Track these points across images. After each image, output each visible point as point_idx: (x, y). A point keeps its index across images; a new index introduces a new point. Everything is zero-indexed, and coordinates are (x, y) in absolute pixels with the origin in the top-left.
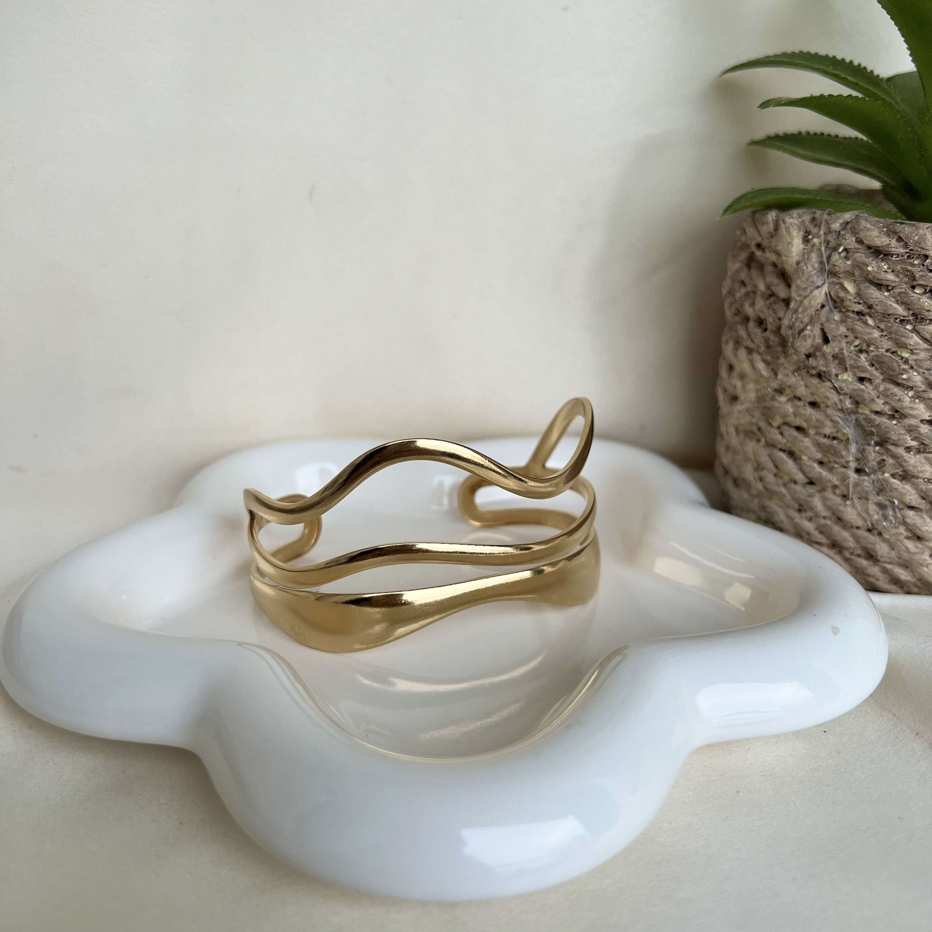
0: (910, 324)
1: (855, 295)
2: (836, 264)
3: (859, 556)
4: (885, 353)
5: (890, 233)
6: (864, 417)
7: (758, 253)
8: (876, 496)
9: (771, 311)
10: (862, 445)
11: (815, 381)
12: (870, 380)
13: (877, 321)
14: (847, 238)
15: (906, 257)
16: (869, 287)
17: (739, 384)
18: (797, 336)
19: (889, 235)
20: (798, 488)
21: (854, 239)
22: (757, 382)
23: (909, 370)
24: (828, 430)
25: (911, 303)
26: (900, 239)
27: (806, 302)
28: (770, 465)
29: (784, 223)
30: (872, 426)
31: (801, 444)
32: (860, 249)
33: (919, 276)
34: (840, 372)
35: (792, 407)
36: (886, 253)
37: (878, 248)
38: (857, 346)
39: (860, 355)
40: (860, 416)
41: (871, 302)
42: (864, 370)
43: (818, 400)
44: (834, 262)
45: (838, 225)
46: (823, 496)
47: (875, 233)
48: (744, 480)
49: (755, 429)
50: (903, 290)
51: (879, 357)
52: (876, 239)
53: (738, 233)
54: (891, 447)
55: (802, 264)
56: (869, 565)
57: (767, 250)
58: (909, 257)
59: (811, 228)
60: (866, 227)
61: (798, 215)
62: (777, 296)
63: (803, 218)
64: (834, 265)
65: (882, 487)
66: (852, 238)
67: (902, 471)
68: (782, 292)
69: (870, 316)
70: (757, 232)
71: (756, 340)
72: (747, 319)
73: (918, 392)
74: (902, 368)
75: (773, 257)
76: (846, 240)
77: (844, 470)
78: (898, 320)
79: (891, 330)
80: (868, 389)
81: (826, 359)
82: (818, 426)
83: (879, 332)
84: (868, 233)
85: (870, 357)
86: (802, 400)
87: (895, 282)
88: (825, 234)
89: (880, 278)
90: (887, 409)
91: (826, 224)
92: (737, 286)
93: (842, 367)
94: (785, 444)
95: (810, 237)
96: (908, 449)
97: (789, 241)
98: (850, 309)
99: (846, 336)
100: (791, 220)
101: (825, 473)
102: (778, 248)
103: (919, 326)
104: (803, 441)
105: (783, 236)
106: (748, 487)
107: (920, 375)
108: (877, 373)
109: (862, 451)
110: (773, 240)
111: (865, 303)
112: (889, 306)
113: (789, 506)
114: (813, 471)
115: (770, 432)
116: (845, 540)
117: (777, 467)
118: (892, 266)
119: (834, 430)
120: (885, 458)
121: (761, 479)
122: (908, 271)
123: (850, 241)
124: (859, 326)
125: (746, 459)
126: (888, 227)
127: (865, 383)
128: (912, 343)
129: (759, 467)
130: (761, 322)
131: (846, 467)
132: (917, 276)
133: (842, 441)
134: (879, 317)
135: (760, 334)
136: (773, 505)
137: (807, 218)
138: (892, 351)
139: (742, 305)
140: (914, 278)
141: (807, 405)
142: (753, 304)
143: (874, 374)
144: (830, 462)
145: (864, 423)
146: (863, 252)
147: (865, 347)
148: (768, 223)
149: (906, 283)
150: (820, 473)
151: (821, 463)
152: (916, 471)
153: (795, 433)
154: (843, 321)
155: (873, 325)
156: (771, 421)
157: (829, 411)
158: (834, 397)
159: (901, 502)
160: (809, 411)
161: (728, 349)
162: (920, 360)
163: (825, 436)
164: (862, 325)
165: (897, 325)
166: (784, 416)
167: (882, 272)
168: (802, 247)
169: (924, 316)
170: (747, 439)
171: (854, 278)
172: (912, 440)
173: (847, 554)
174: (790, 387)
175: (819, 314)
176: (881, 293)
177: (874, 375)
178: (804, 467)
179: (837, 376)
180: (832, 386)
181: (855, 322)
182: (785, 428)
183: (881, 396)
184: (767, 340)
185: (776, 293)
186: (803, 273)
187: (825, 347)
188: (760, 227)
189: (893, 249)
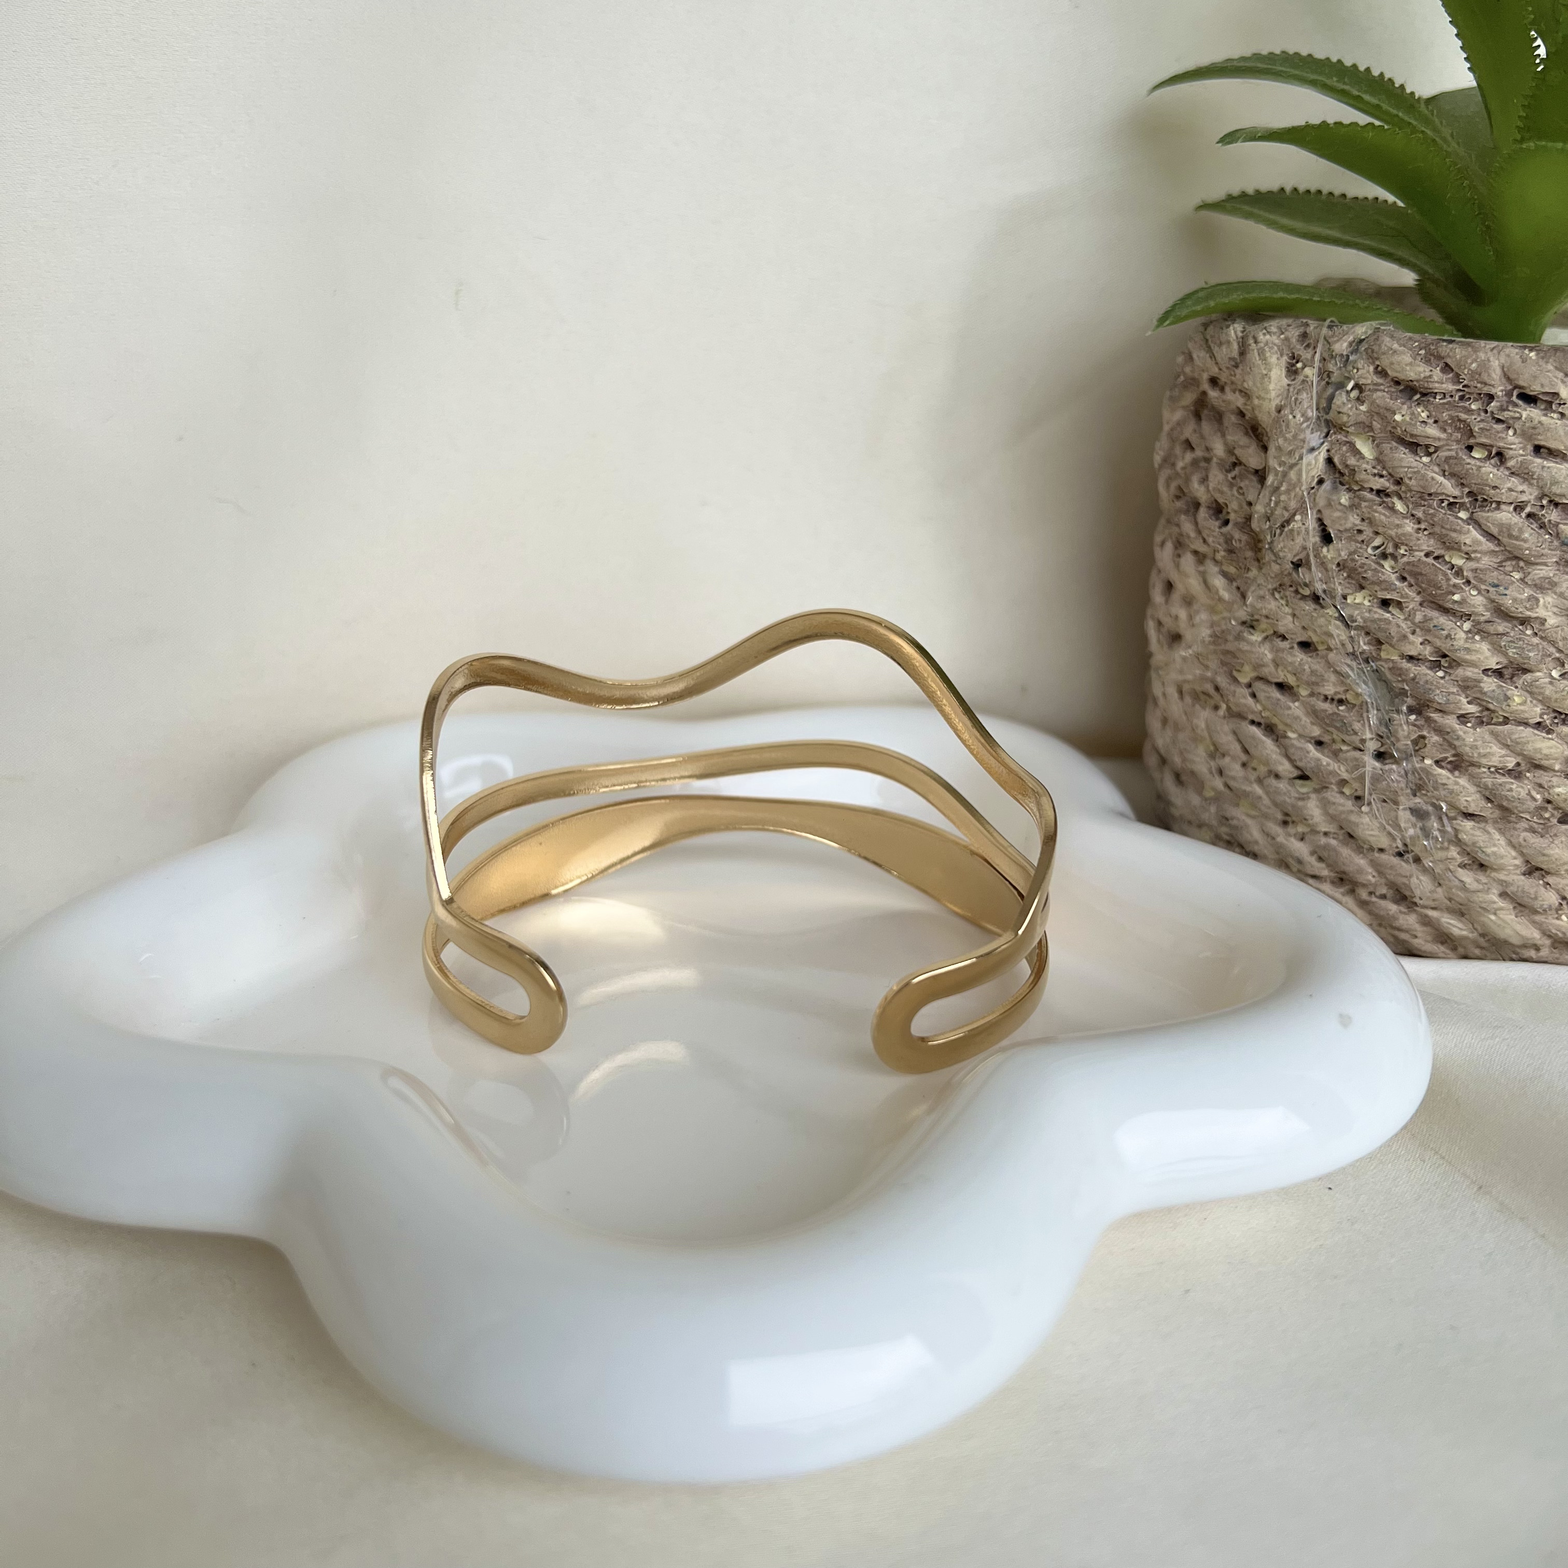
0: (1464, 510)
1: (1374, 463)
2: (1341, 410)
3: (1383, 897)
4: (1424, 559)
5: (1432, 357)
6: (1391, 665)
7: (1213, 394)
8: (1412, 797)
9: (1235, 489)
10: (1387, 714)
11: (1309, 606)
12: (1399, 605)
13: (1411, 506)
14: (1360, 366)
15: (1457, 398)
16: (1396, 448)
17: (1183, 614)
18: (1278, 531)
19: (1430, 360)
20: (1282, 785)
21: (1372, 368)
22: (1212, 610)
23: (1463, 586)
24: (1330, 689)
25: (1466, 475)
26: (1447, 368)
27: (1293, 475)
28: (1236, 748)
29: (1256, 342)
30: (1403, 681)
31: (1287, 712)
32: (1382, 384)
33: (1479, 429)
34: (1350, 591)
35: (1271, 650)
36: (1424, 391)
37: (1411, 383)
38: (1378, 547)
39: (1382, 562)
40: (1383, 663)
41: (1401, 472)
42: (1390, 587)
43: (1315, 639)
44: (1339, 407)
45: (1345, 345)
46: (1324, 798)
47: (1407, 358)
48: (1193, 773)
49: (1209, 688)
50: (1453, 453)
51: (1414, 565)
52: (1408, 368)
53: (1180, 359)
54: (1435, 716)
55: (1286, 411)
56: (1401, 912)
57: (1227, 389)
58: (1462, 398)
59: (1300, 350)
60: (1392, 349)
61: (1279, 328)
62: (1245, 466)
63: (1287, 333)
64: (1339, 413)
65: (1421, 782)
66: (1369, 366)
67: (1454, 756)
68: (1252, 457)
69: (1400, 498)
70: (1211, 357)
71: (1210, 540)
72: (1197, 505)
73: (1479, 623)
74: (1451, 583)
75: (1238, 401)
76: (1358, 370)
77: (1357, 754)
78: (1446, 503)
79: (1433, 520)
80: (1395, 619)
81: (1327, 570)
82: (1314, 683)
83: (1414, 524)
84: (1396, 358)
85: (1400, 565)
86: (1287, 639)
87: (1439, 439)
88: (1324, 360)
89: (1415, 432)
90: (1427, 651)
91: (1326, 343)
92: (1178, 450)
93: (1354, 582)
94: (1261, 712)
95: (1299, 365)
96: (1463, 718)
97: (1265, 372)
98: (1366, 485)
99: (1360, 531)
100: (1268, 337)
101: (1325, 760)
102: (1245, 385)
103: (1479, 513)
104: (1290, 708)
105: (1254, 363)
106: (1200, 786)
107: (1482, 595)
108: (1411, 593)
109: (1387, 723)
110: (1238, 371)
111: (1390, 474)
112: (1430, 480)
113: (1266, 816)
114: (1306, 757)
115: (1235, 692)
116: (1360, 871)
117: (1246, 751)
118: (1434, 413)
119: (1341, 689)
120: (1425, 733)
121: (1221, 772)
122: (1460, 420)
123: (1366, 373)
124: (1381, 514)
125: (1196, 739)
126: (1427, 349)
127: (1390, 609)
128: (1468, 541)
129: (1216, 752)
130: (1218, 510)
131: (1361, 750)
132: (1476, 429)
133: (1354, 705)
134: (1414, 499)
135: (1217, 530)
136: (1239, 814)
137: (1294, 333)
138: (1436, 554)
139: (1188, 480)
140: (1471, 434)
141: (1296, 646)
142: (1204, 480)
143: (1406, 594)
144: (1334, 741)
145: (1389, 675)
146: (1386, 390)
147: (1390, 550)
148: (1229, 342)
149: (1458, 442)
150: (1319, 760)
151: (1319, 743)
152: (1476, 755)
153: (1276, 694)
154: (1353, 507)
155: (1405, 512)
156: (1235, 673)
157: (1331, 656)
158: (1339, 632)
159: (1451, 805)
160: (1299, 656)
161: (1164, 555)
162: (1480, 570)
163: (1326, 698)
164: (1386, 513)
165: (1444, 512)
166: (1257, 667)
167: (1418, 423)
168: (1286, 381)
169: (1488, 496)
170: (1197, 707)
171: (1372, 434)
172: (1469, 703)
173: (1364, 895)
174: (1267, 617)
175: (1315, 494)
176: (1418, 458)
177: (1407, 596)
178: (1292, 751)
179: (1345, 597)
180: (1337, 615)
181: (1375, 507)
182: (1259, 686)
183: (1418, 630)
184: (1228, 540)
185: (1244, 460)
186: (1288, 426)
187: (1325, 550)
188: (1216, 349)
189: (1437, 385)
